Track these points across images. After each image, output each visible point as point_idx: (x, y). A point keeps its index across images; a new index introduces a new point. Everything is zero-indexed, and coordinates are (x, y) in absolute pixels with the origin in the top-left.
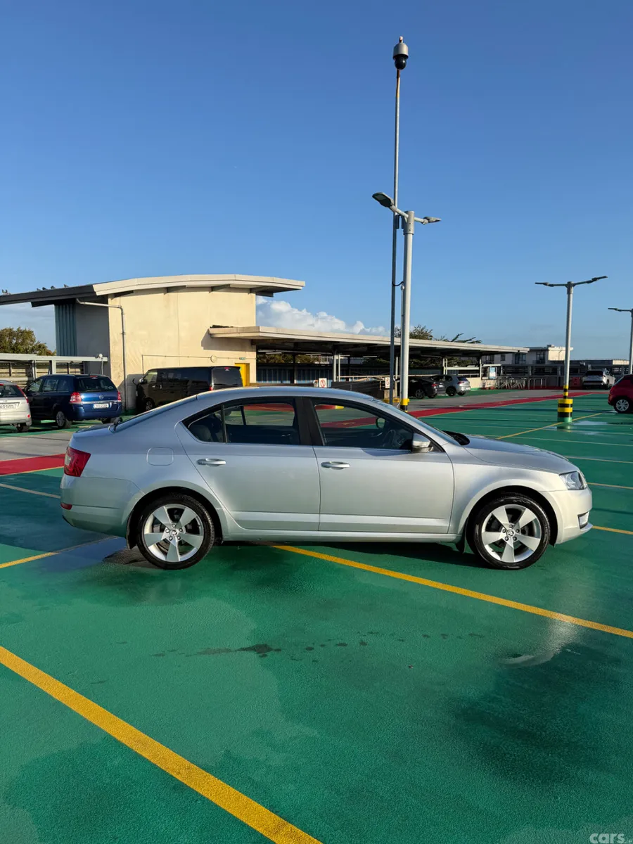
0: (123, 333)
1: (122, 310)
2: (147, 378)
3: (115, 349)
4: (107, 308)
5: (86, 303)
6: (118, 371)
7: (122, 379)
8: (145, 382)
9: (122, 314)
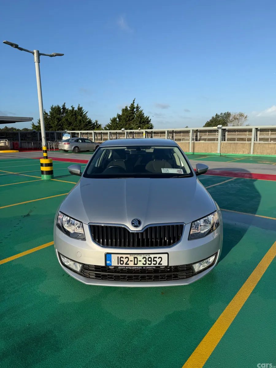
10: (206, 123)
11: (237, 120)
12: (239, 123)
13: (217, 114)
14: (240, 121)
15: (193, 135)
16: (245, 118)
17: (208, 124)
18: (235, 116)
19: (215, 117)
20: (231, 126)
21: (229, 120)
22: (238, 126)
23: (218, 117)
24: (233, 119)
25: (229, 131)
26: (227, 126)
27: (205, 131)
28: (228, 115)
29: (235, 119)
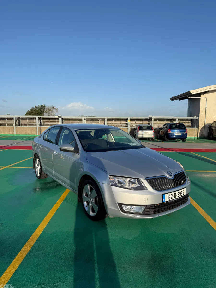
0: (206, 108)
1: (206, 99)
2: (213, 125)
3: (202, 114)
4: (200, 98)
5: (191, 98)
6: (202, 122)
7: (203, 125)
8: (211, 126)
9: (206, 100)
10: (27, 112)
11: (50, 111)
12: (53, 113)
13: (36, 106)
14: (53, 112)
15: (16, 121)
16: (56, 110)
17: (29, 113)
18: (49, 108)
19: (34, 107)
20: (46, 115)
21: (45, 110)
22: (52, 116)
23: (37, 108)
24: (48, 110)
25: (44, 119)
26: (43, 115)
27: (26, 119)
28: (43, 107)
29: (49, 110)
